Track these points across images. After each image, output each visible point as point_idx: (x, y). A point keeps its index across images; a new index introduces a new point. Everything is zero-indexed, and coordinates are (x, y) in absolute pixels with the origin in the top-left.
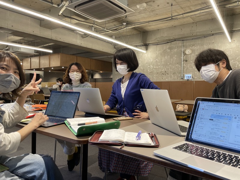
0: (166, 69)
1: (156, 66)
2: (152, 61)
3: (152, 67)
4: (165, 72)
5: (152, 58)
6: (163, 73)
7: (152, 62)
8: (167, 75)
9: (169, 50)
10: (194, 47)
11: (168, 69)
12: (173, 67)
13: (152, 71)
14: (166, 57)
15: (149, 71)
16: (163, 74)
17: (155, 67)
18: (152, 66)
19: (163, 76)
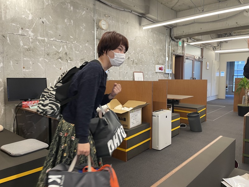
0: (67, 48)
1: (44, 36)
2: (30, 18)
3: (32, 34)
4: (66, 53)
5: (30, 10)
6: (60, 55)
7: (32, 22)
8: (69, 61)
9: (72, 8)
10: (109, 19)
11: (71, 48)
12: (81, 46)
13: (31, 45)
14: (66, 21)
15: (22, 44)
16: (60, 58)
17: (39, 38)
18: (32, 32)
19: (60, 63)
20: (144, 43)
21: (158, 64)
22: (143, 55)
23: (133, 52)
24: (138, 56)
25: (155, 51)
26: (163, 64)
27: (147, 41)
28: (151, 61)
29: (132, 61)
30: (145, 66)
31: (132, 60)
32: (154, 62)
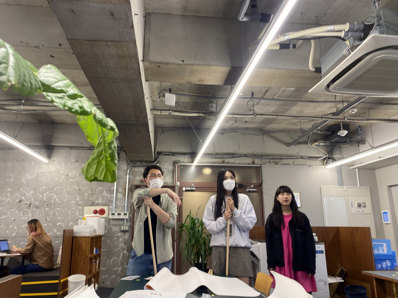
20: (56, 179)
21: (93, 204)
22: (52, 194)
23: (32, 192)
24: (43, 197)
25: (84, 186)
26: (106, 205)
27: (63, 176)
28: (73, 202)
29: (26, 204)
30: (58, 209)
31: (26, 202)
32: (80, 202)
